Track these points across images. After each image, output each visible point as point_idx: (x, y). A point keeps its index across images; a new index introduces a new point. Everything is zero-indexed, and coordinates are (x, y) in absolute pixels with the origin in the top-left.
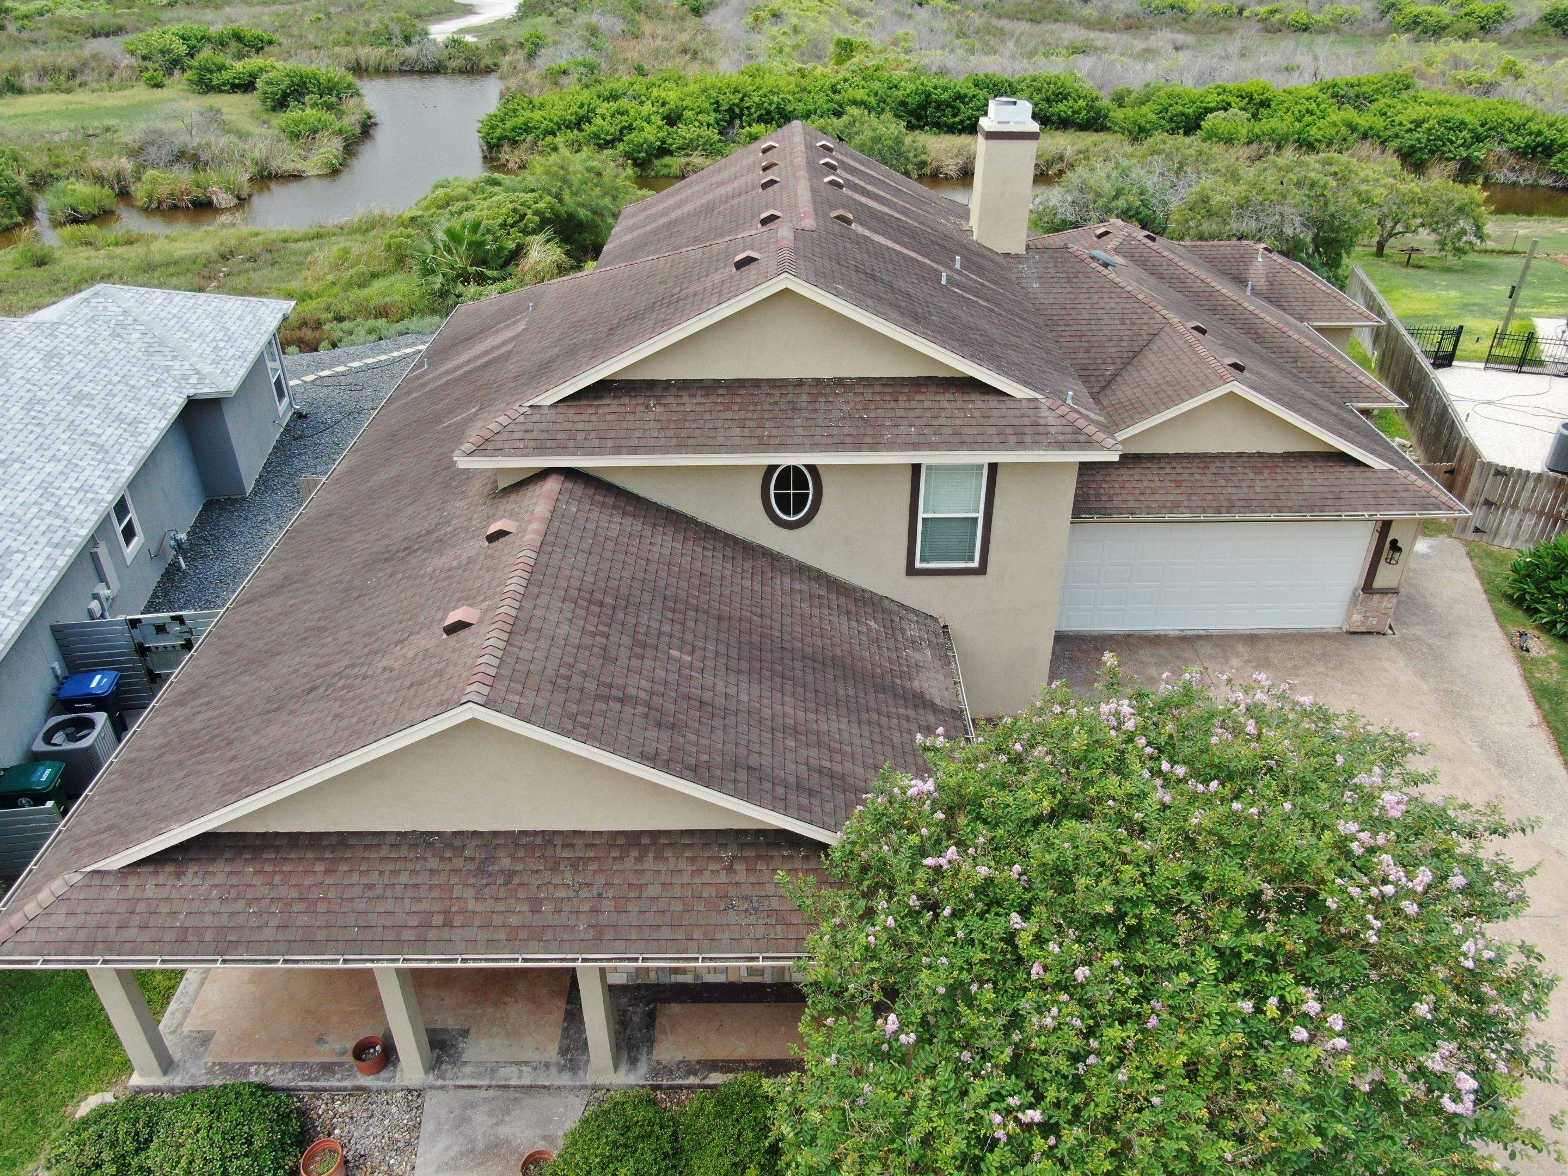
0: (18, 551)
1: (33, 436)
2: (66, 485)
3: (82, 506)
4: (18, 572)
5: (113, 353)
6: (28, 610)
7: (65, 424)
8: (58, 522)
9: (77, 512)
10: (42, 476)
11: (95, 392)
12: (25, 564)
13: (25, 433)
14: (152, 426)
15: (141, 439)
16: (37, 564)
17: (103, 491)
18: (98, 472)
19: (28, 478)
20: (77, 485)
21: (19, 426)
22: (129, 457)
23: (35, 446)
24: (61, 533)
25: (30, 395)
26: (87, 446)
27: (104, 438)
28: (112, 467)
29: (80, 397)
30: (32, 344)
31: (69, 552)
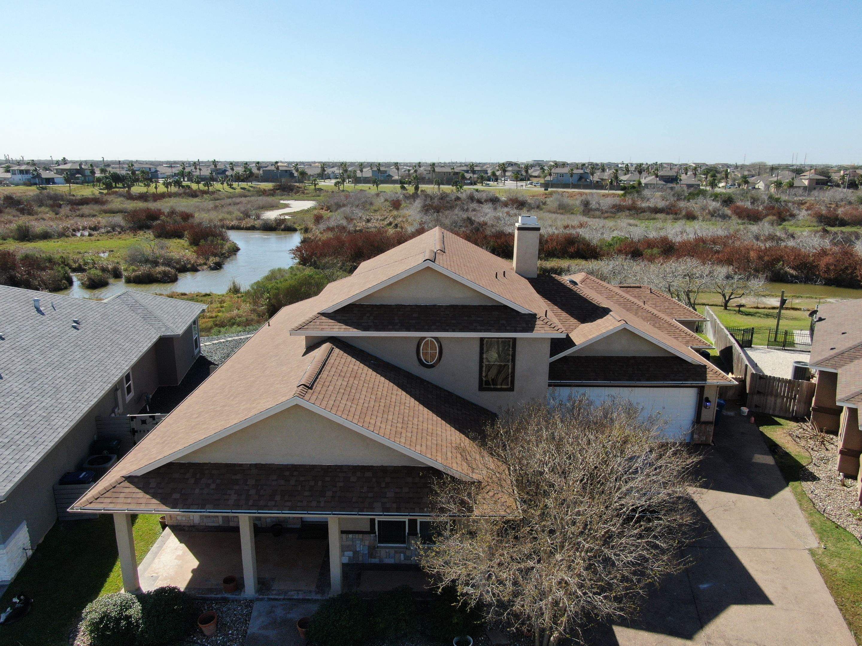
2: (109, 361)
3: (115, 370)
5: (130, 317)
7: (109, 340)
8: (105, 374)
9: (113, 372)
10: (99, 357)
11: (122, 330)
12: (92, 387)
13: (93, 341)
14: (145, 345)
15: (140, 349)
16: (96, 388)
17: (124, 366)
18: (122, 359)
19: (94, 357)
22: (135, 355)
23: (96, 347)
24: (107, 378)
26: (118, 349)
27: (125, 347)
28: (128, 357)
29: (116, 331)
30: (97, 310)
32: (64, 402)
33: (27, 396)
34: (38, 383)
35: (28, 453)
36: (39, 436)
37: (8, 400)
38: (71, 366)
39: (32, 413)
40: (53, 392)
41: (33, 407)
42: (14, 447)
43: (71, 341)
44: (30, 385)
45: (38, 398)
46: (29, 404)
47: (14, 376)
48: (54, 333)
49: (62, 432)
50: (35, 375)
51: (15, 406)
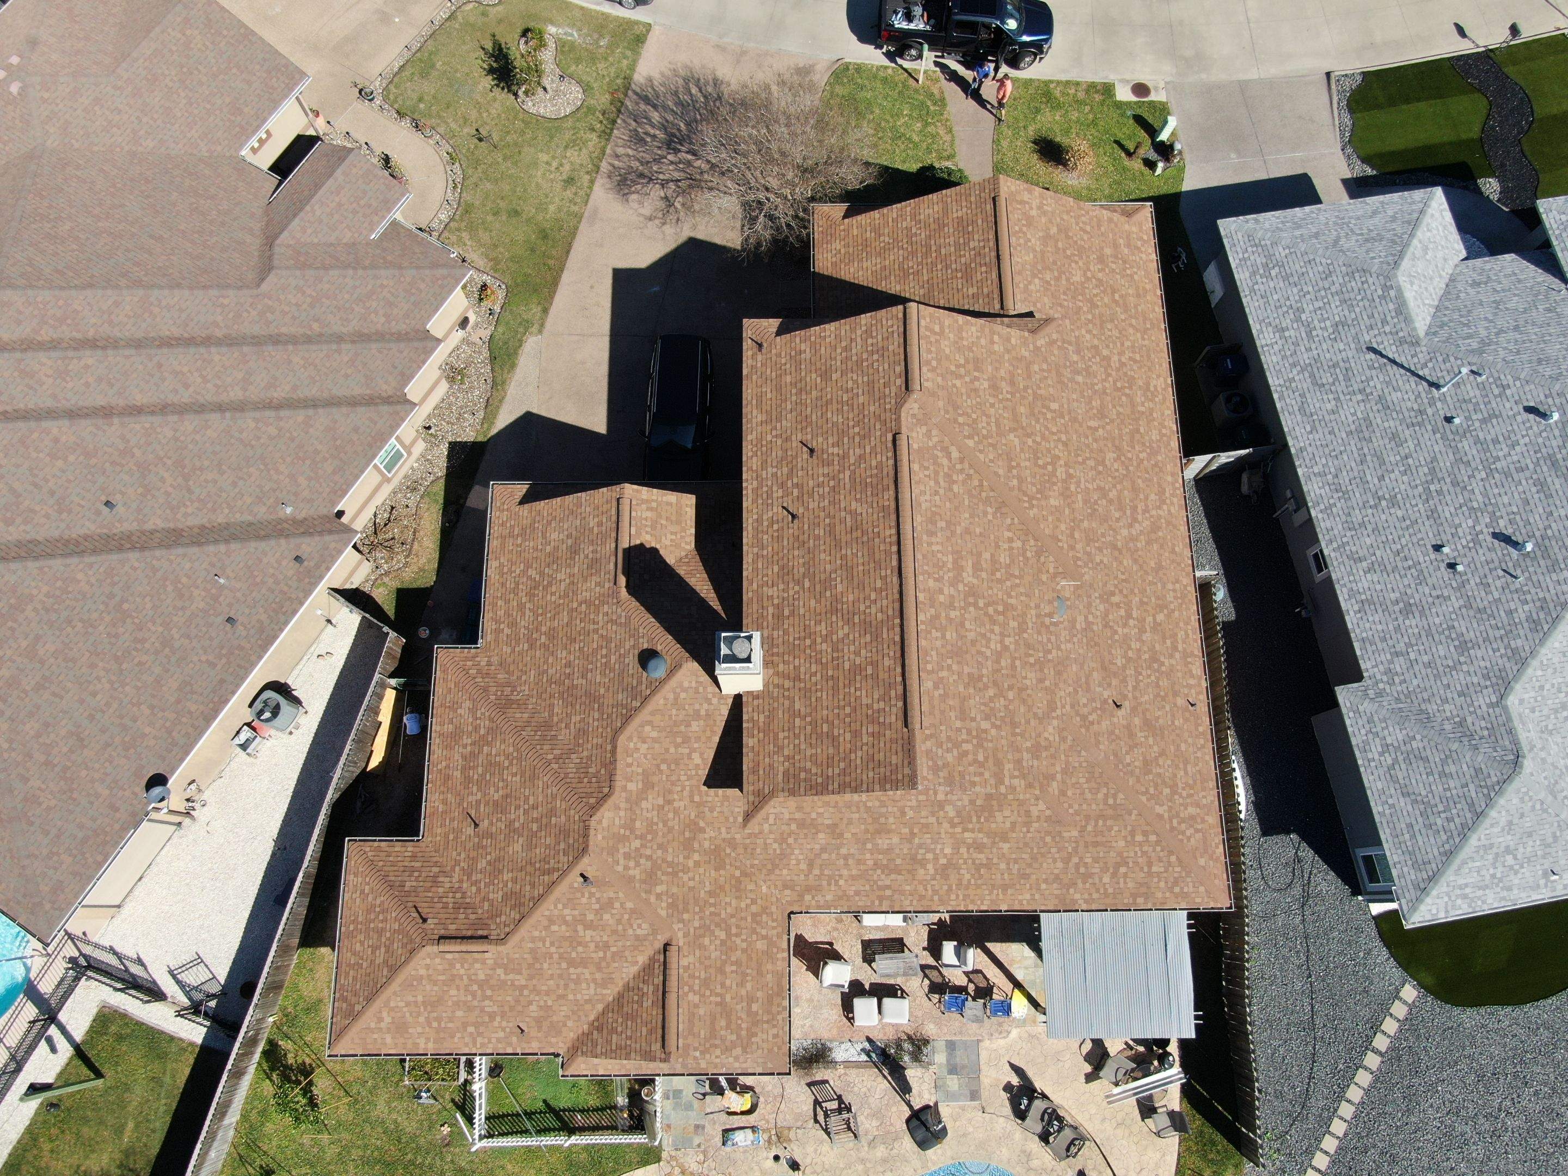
0: (1311, 432)
1: (1390, 537)
2: (1339, 505)
3: (1318, 492)
4: (1299, 417)
6: (1275, 396)
7: (1389, 568)
8: (1316, 470)
9: (1316, 486)
11: (1407, 622)
14: (1352, 613)
15: (1345, 590)
16: (1297, 428)
17: (1320, 516)
18: (1336, 532)
19: (1357, 495)
20: (1334, 510)
21: (1403, 541)
22: (1335, 563)
23: (1381, 529)
24: (1307, 461)
25: (1429, 581)
26: (1361, 554)
27: (1362, 573)
28: (1335, 545)
31: (1293, 451)
32: (1295, 372)
33: (1325, 346)
34: (1341, 377)
35: (1247, 274)
36: (1261, 301)
37: (1328, 323)
38: (1352, 443)
39: (1295, 325)
40: (1317, 376)
41: (1304, 335)
42: (1261, 271)
43: (1408, 505)
44: (1342, 364)
45: (1315, 352)
46: (1309, 334)
47: (1365, 367)
48: (1436, 500)
49: (1255, 329)
50: (1356, 387)
51: (1316, 322)
